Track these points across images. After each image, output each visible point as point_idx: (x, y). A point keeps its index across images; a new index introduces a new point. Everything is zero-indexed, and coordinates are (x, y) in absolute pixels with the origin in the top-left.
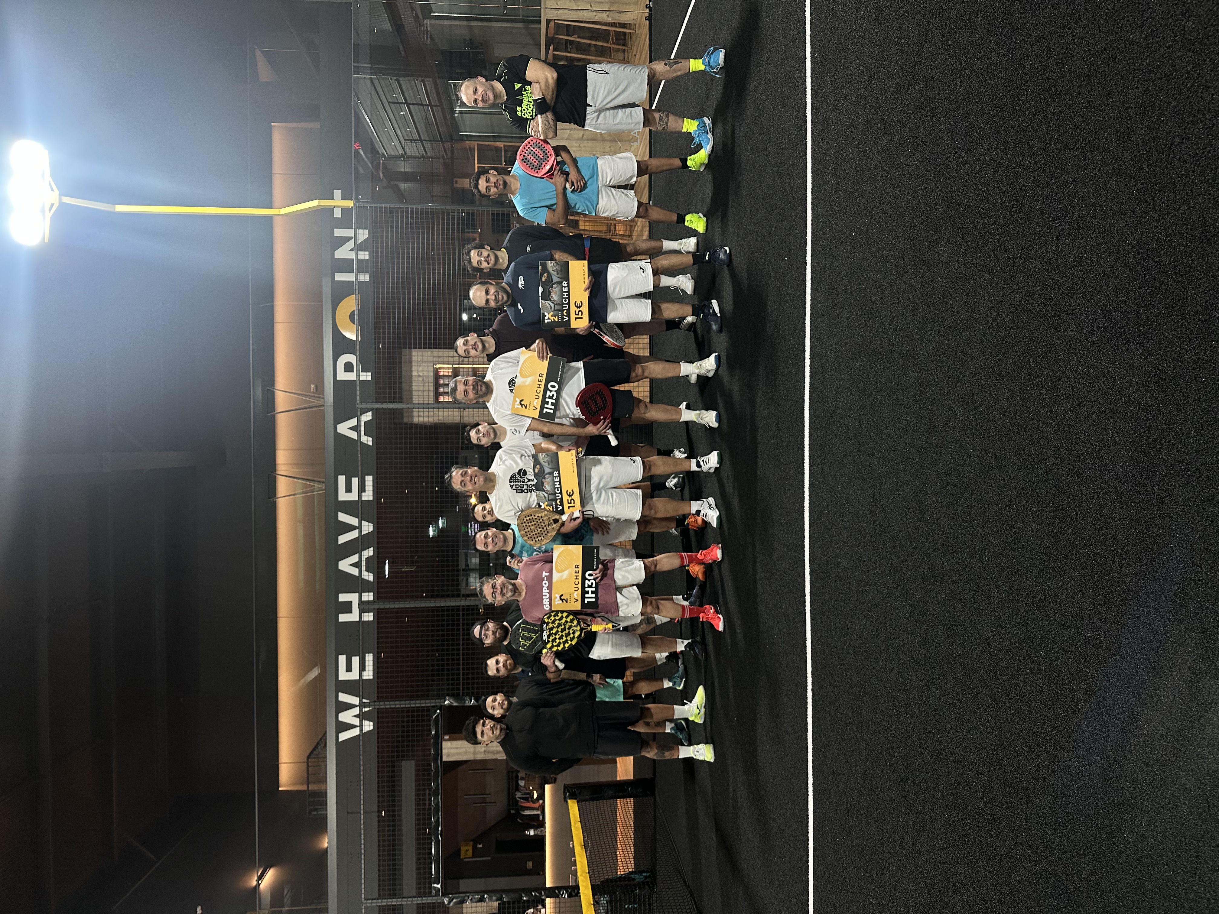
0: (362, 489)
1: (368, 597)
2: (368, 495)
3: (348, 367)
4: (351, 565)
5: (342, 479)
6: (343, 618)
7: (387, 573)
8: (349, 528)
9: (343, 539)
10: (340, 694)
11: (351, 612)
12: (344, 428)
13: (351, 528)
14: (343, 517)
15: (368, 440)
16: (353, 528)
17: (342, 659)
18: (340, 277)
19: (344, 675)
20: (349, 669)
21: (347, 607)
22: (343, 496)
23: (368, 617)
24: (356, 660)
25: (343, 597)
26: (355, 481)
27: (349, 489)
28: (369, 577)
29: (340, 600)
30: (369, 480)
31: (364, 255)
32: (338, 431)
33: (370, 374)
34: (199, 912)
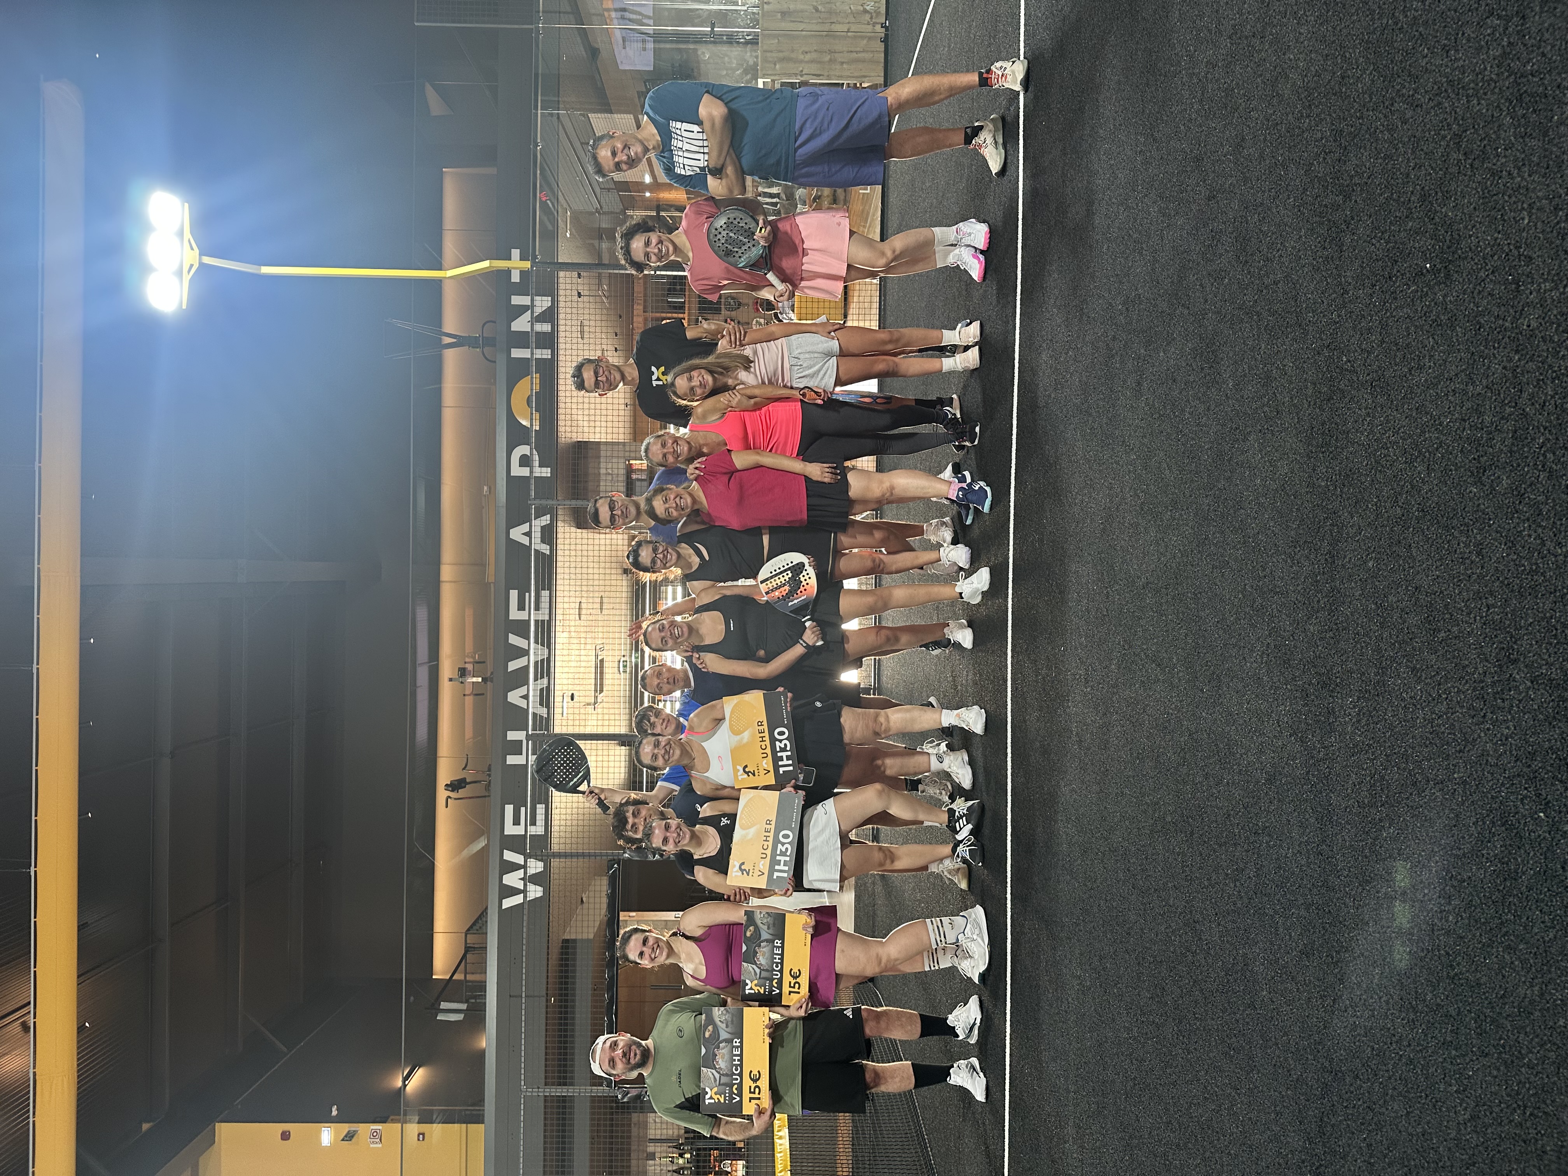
2: (543, 614)
3: (525, 461)
5: (514, 595)
6: (510, 760)
9: (512, 666)
10: (505, 852)
12: (517, 534)
14: (512, 639)
15: (544, 549)
17: (509, 809)
18: (515, 353)
19: (510, 829)
20: (517, 821)
21: (515, 748)
22: (514, 614)
24: (524, 812)
25: (511, 735)
27: (521, 607)
28: (542, 711)
29: (508, 738)
32: (511, 537)
33: (549, 469)
34: (334, 1112)
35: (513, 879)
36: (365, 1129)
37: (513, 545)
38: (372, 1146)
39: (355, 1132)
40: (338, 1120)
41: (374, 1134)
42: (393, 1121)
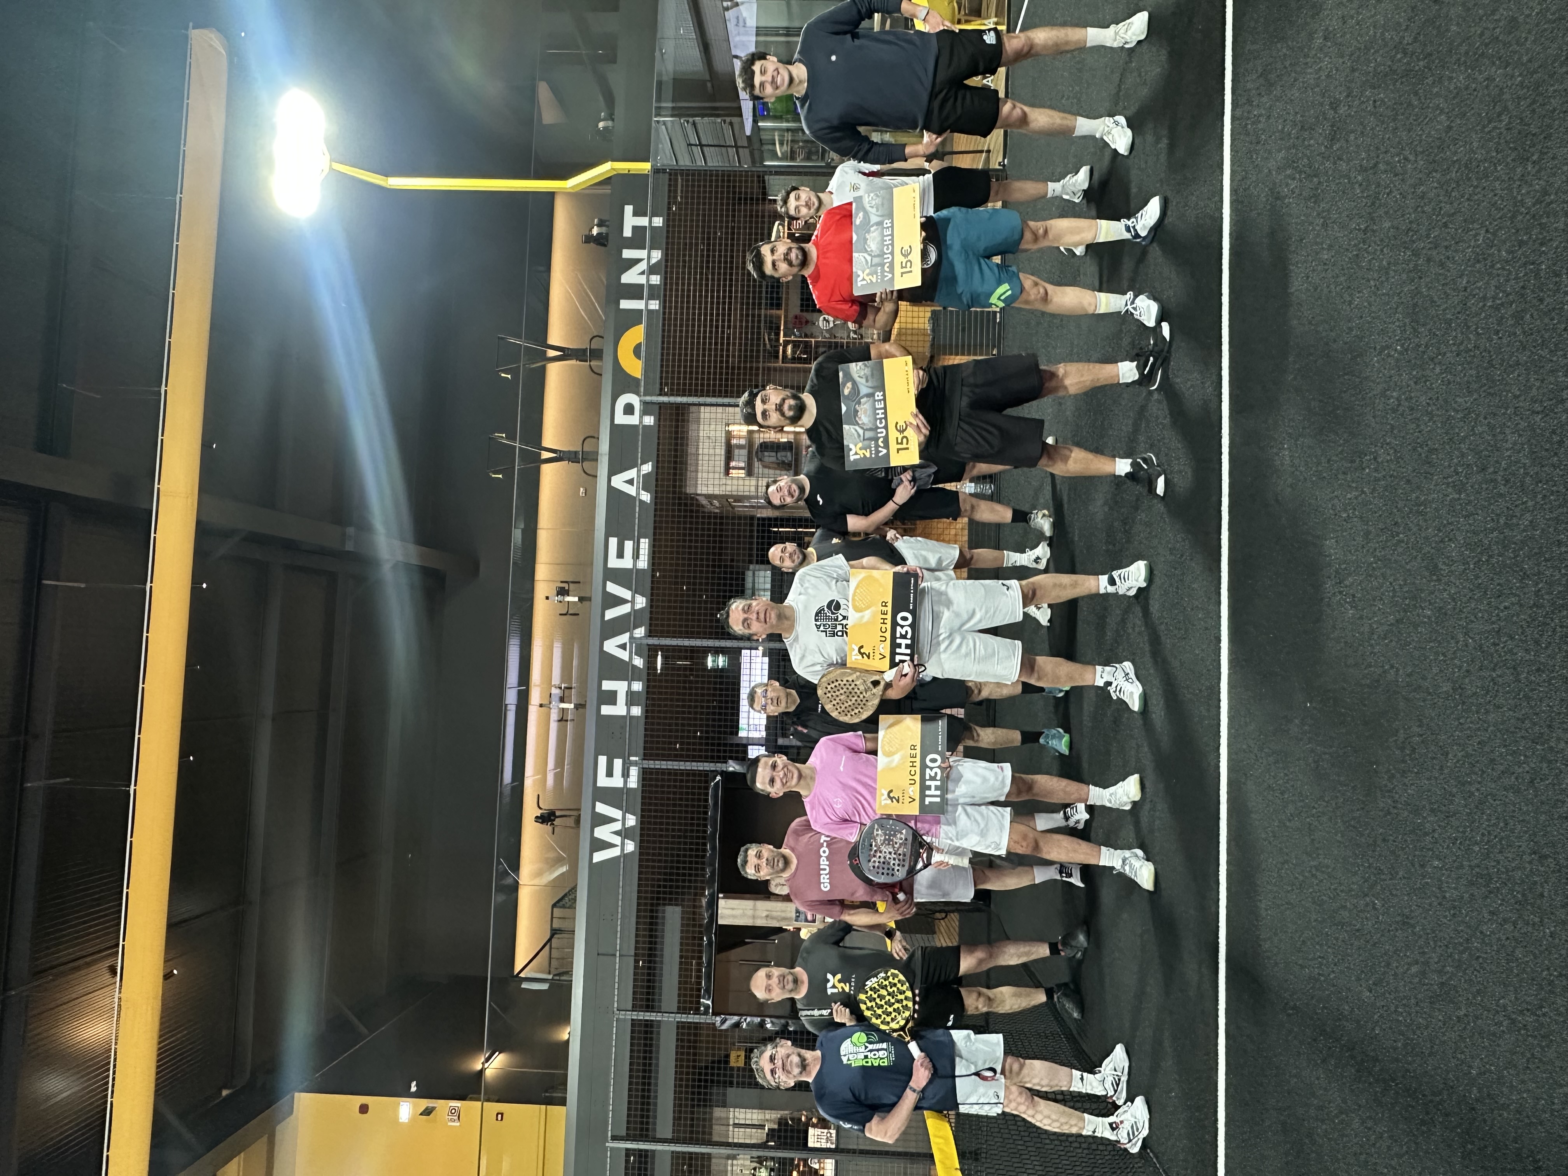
0: (636, 556)
1: (637, 686)
2: (643, 563)
3: (629, 409)
4: (619, 646)
5: (613, 542)
6: (606, 710)
7: (659, 667)
8: (619, 601)
9: (610, 614)
10: (598, 804)
11: (615, 704)
12: (618, 481)
13: (621, 601)
14: (612, 588)
15: (646, 497)
16: (623, 601)
17: (602, 760)
18: (625, 304)
19: (603, 781)
20: (610, 773)
21: (611, 698)
22: (614, 562)
23: (636, 711)
24: (618, 763)
25: (607, 685)
26: (629, 545)
27: (620, 555)
28: (639, 662)
29: (604, 688)
30: (645, 544)
31: (656, 279)
32: (613, 484)
33: (653, 417)
34: (414, 1089)
35: (603, 833)
36: (443, 1106)
37: (612, 491)
38: (450, 1124)
39: (433, 1109)
40: (418, 1095)
41: (453, 1111)
42: (472, 1099)
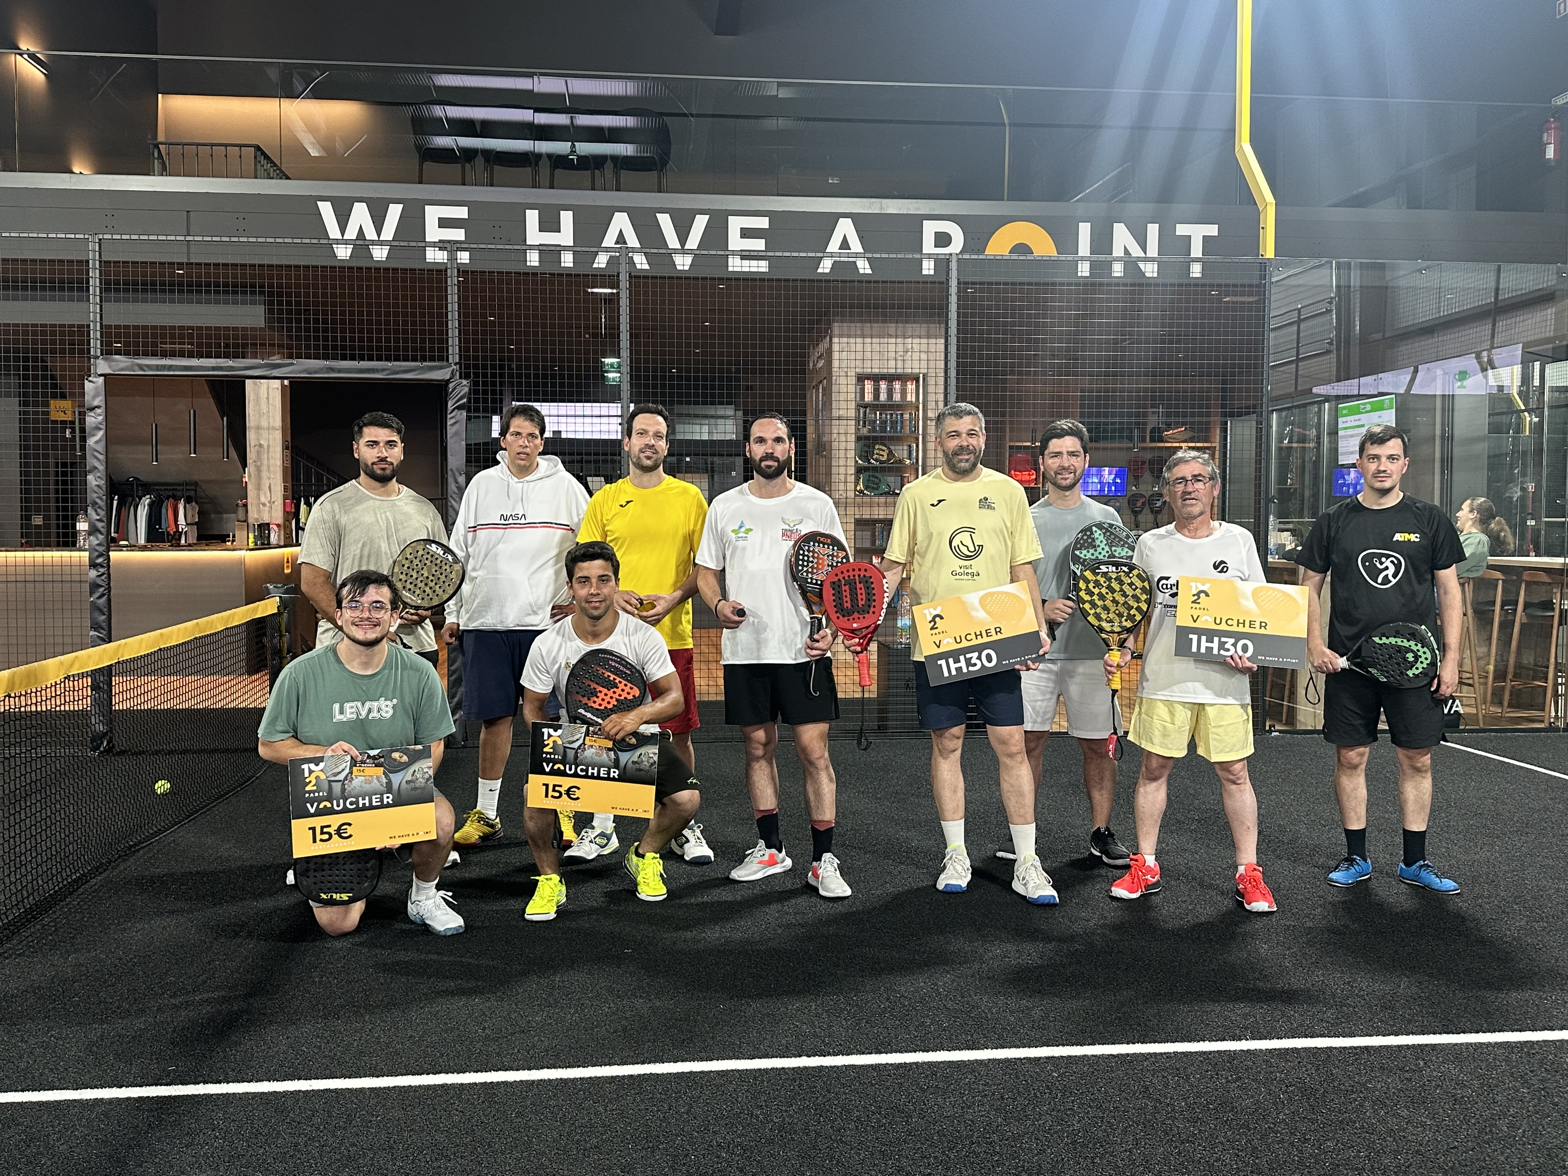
0: (746, 256)
1: (567, 260)
2: (735, 265)
3: (943, 239)
4: (621, 234)
5: (763, 223)
6: (532, 217)
7: (595, 290)
8: (683, 232)
9: (665, 221)
10: (401, 206)
12: (845, 228)
14: (700, 223)
15: (826, 266)
16: (683, 237)
17: (462, 213)
18: (1085, 230)
19: (433, 214)
20: (444, 223)
21: (550, 224)
22: (735, 225)
23: (533, 259)
24: (458, 235)
25: (567, 218)
27: (746, 233)
28: (601, 261)
29: (563, 213)
30: (762, 266)
31: (1118, 270)
32: (842, 220)
33: (932, 272)
35: (360, 215)
37: (831, 220)
